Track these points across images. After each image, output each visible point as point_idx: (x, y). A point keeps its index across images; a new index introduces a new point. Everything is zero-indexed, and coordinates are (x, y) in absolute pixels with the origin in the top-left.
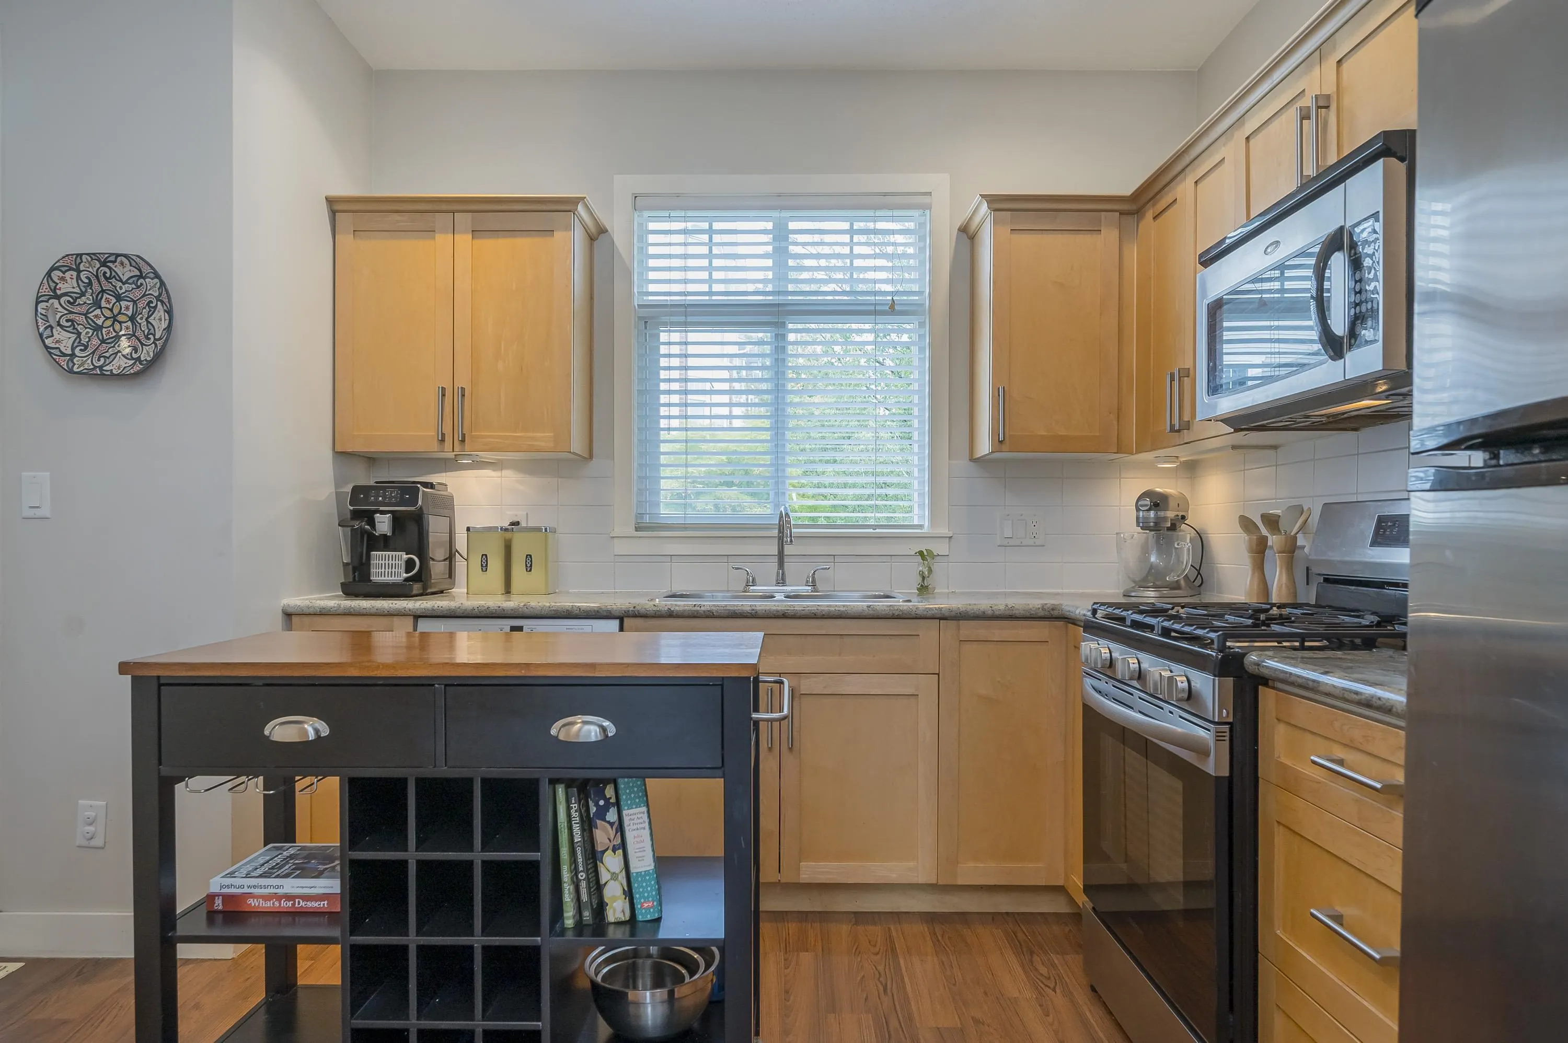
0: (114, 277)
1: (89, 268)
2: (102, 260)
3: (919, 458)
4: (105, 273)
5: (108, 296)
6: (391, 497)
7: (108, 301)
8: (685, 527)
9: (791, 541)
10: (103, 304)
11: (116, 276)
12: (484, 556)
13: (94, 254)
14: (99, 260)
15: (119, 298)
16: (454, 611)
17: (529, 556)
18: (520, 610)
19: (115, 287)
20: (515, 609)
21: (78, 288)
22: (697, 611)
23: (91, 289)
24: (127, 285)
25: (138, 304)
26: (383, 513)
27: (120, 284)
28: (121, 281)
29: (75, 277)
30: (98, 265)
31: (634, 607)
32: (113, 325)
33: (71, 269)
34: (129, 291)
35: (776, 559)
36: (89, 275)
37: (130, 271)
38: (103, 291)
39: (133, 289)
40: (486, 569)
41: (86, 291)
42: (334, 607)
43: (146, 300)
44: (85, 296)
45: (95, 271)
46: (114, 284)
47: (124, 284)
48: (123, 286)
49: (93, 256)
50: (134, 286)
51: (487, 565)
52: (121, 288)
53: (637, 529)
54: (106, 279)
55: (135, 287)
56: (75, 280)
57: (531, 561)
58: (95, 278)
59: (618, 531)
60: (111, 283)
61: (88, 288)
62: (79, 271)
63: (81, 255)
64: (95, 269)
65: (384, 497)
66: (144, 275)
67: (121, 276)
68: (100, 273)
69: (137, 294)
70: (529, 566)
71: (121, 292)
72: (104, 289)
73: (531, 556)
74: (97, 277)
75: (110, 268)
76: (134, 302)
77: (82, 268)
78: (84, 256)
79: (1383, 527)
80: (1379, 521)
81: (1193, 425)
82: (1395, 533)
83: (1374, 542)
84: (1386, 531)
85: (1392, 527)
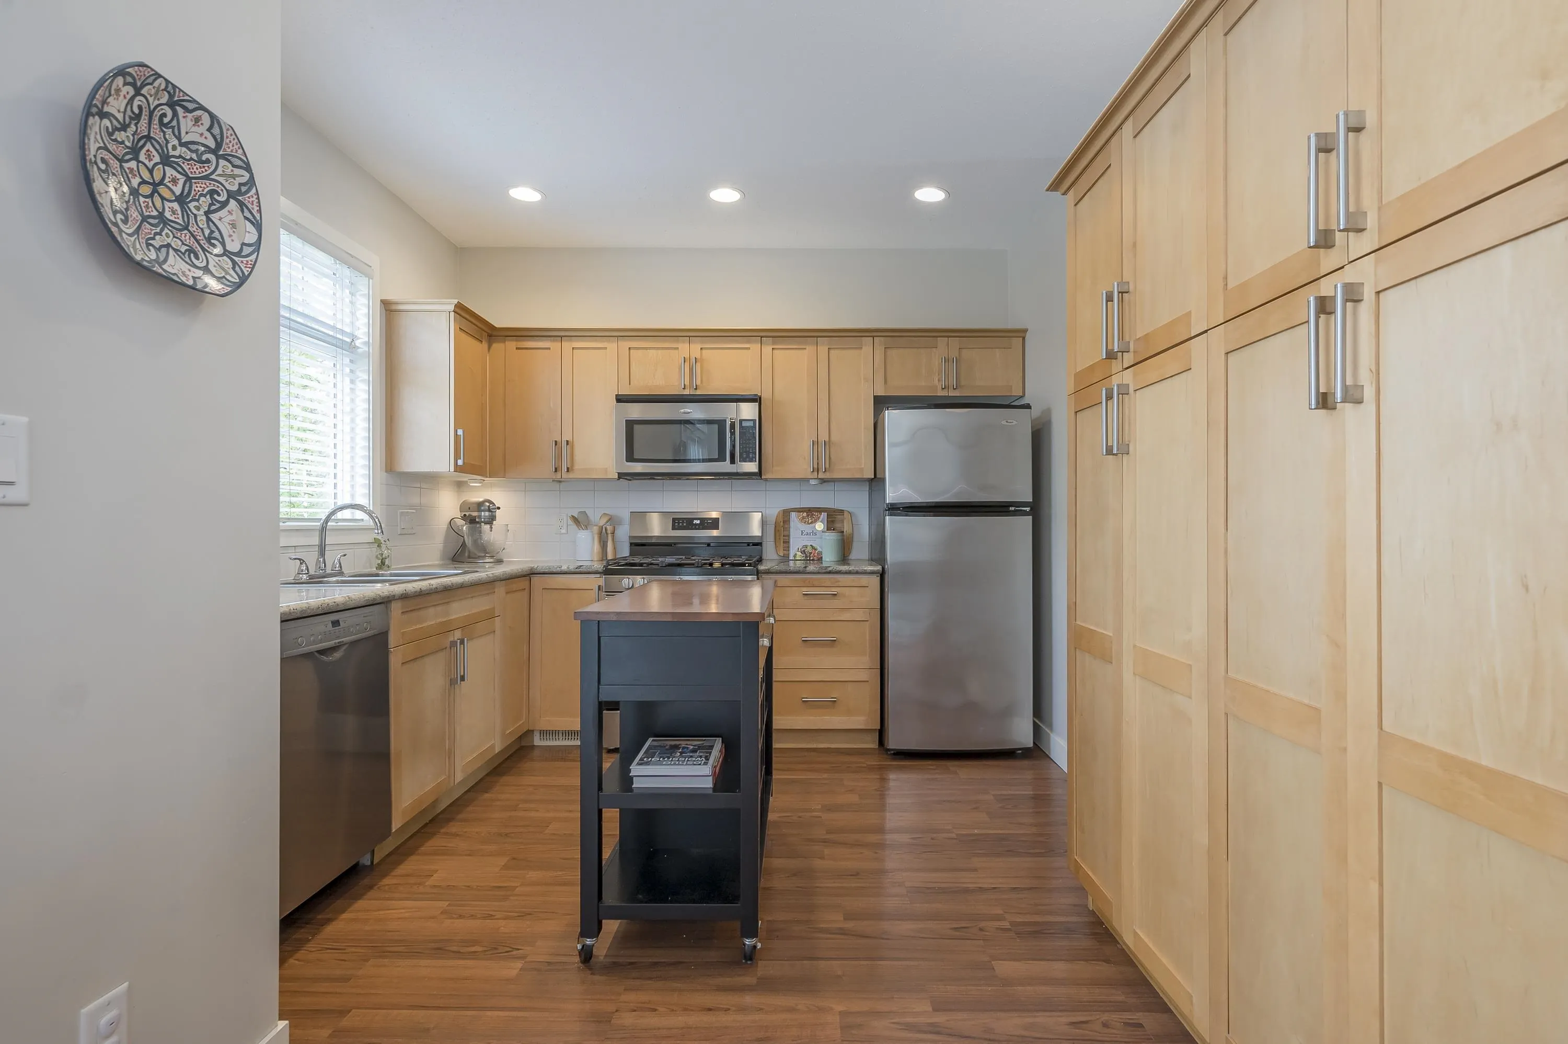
0: (173, 128)
1: (151, 96)
2: (176, 99)
4: (164, 115)
5: (152, 149)
7: (149, 155)
10: (142, 157)
11: (176, 128)
13: (174, 87)
14: (171, 96)
15: (166, 160)
16: (305, 611)
18: (348, 603)
19: (167, 142)
20: (342, 603)
21: (122, 115)
23: (136, 125)
24: (184, 149)
25: (194, 186)
27: (176, 142)
28: (179, 138)
29: (128, 97)
30: (165, 99)
31: (405, 590)
32: (151, 196)
33: (133, 85)
34: (184, 159)
35: (319, 549)
36: (145, 105)
37: (202, 135)
38: (148, 138)
39: (191, 159)
41: (129, 126)
43: (208, 186)
44: (125, 131)
45: (155, 104)
46: (167, 136)
47: (181, 144)
48: (179, 148)
49: (170, 86)
50: (194, 156)
52: (174, 148)
54: (161, 123)
55: (196, 158)
56: (127, 100)
58: (148, 113)
60: (164, 133)
61: (134, 122)
62: (138, 92)
63: (160, 76)
64: (157, 102)
66: (221, 153)
67: (183, 134)
68: (159, 111)
69: (196, 170)
71: (172, 153)
72: (152, 135)
74: (151, 114)
75: (175, 114)
76: (189, 179)
77: (144, 91)
78: (160, 80)
79: (677, 523)
80: (674, 520)
81: (572, 470)
82: (685, 524)
83: (674, 528)
84: (679, 524)
85: (683, 522)
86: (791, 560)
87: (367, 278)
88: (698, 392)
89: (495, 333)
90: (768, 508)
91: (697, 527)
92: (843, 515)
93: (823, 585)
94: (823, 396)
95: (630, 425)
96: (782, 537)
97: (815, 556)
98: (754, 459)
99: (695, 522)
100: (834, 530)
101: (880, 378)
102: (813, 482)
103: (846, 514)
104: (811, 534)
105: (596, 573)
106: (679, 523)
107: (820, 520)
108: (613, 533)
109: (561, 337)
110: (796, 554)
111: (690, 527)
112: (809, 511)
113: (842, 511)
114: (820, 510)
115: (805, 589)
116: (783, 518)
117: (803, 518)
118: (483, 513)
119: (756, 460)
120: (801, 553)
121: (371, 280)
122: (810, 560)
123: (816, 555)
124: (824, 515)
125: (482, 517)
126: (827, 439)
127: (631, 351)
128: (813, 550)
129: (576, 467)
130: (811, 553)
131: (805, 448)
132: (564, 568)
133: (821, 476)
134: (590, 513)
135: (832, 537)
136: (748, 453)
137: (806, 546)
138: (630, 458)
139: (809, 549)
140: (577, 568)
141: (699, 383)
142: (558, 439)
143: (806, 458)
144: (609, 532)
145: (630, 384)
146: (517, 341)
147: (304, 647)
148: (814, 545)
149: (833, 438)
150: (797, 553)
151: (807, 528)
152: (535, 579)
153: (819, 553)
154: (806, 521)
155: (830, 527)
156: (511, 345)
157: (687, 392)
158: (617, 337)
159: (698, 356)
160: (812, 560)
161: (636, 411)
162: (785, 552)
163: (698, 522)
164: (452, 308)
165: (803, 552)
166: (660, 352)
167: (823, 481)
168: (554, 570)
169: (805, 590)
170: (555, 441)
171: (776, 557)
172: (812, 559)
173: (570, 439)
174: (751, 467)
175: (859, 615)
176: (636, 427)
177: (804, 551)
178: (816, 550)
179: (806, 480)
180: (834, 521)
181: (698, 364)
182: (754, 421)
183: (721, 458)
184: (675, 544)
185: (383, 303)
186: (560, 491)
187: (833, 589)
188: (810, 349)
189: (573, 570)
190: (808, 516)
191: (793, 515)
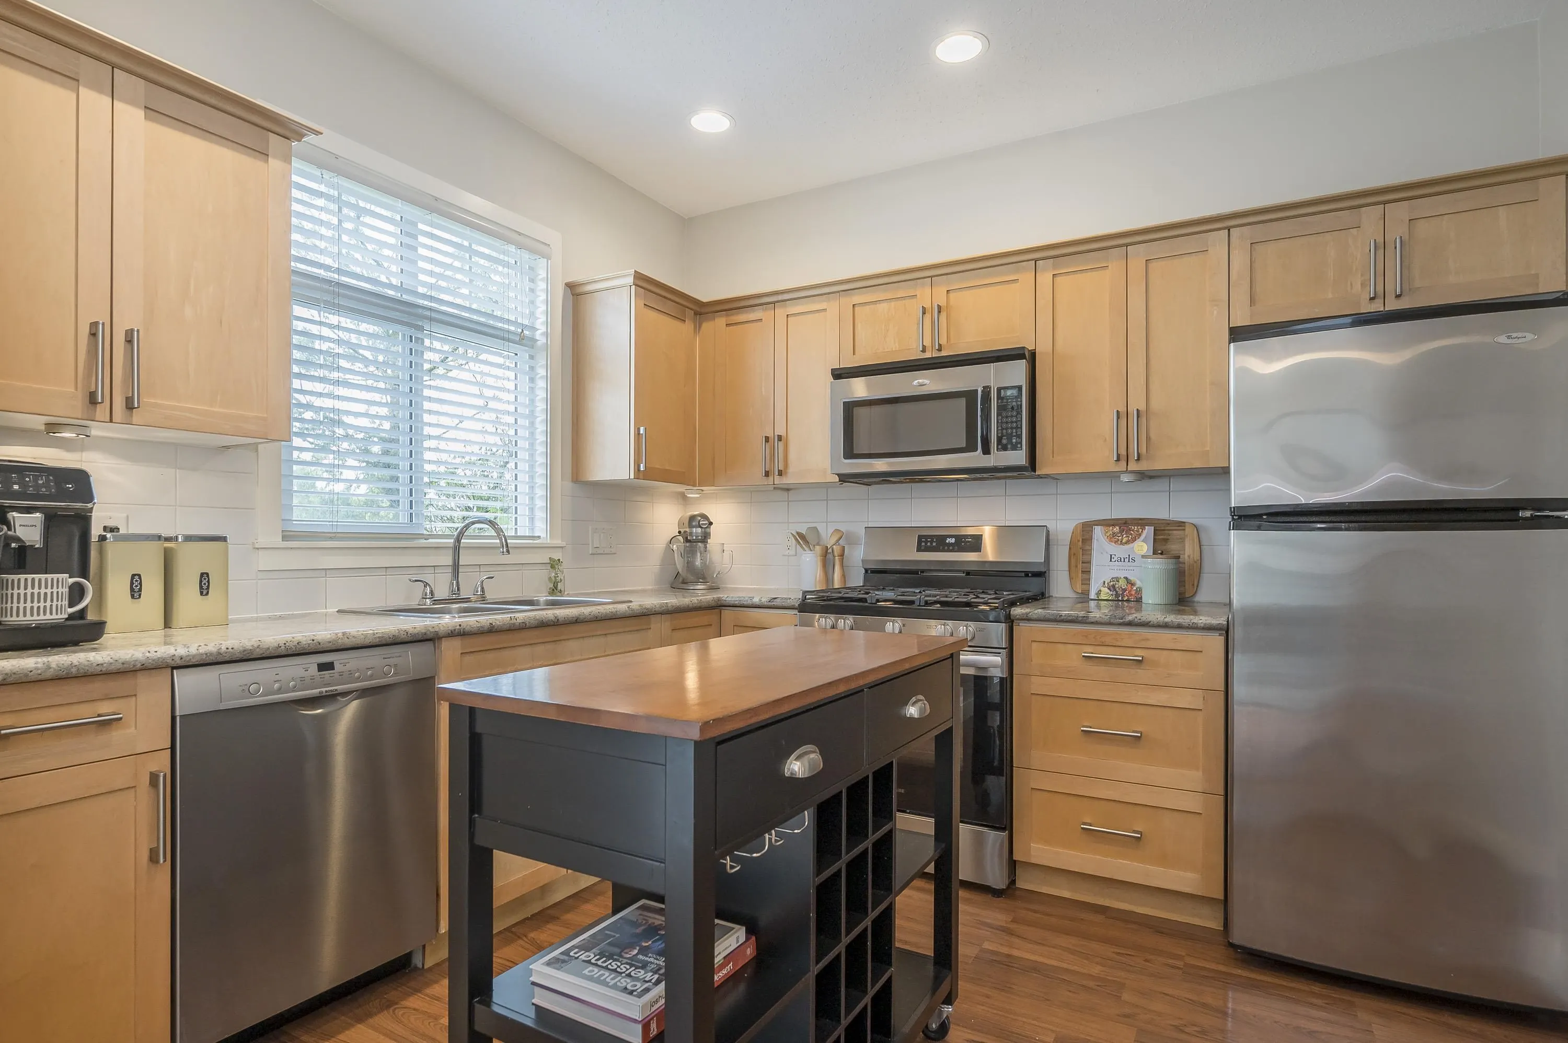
3: (529, 476)
6: (37, 487)
8: (333, 536)
9: (508, 551)
12: (137, 577)
16: (251, 651)
17: (204, 576)
18: (340, 641)
20: (334, 640)
22: (514, 624)
26: (29, 510)
31: (460, 625)
35: (450, 570)
40: (140, 595)
42: (37, 669)
51: (140, 590)
53: (285, 538)
57: (208, 582)
59: (262, 541)
65: (23, 485)
70: (205, 587)
73: (207, 574)
79: (923, 541)
80: (920, 537)
81: (786, 473)
82: (934, 544)
83: (919, 549)
84: (926, 544)
85: (932, 542)
86: (1092, 600)
87: (546, 260)
88: (943, 353)
89: (703, 310)
90: (1059, 520)
91: (951, 548)
92: (1184, 530)
93: (1119, 644)
94: (1137, 338)
95: (850, 408)
96: (1080, 565)
97: (1131, 595)
98: (1019, 446)
99: (949, 540)
100: (1162, 554)
101: (1241, 296)
102: (1125, 478)
103: (1189, 530)
104: (1127, 560)
105: (792, 608)
106: (926, 542)
107: (1142, 537)
108: (842, 555)
109: (774, 303)
110: (1100, 591)
111: (941, 548)
112: (1125, 523)
113: (1181, 524)
114: (1143, 522)
115: (1090, 649)
116: (1083, 535)
117: (1114, 535)
118: (694, 529)
119: (1021, 447)
120: (1108, 589)
121: (549, 261)
122: (1122, 600)
123: (1133, 593)
124: (1149, 531)
125: (694, 534)
126: (1142, 407)
127: (856, 309)
128: (1129, 585)
129: (791, 470)
130: (1124, 590)
131: (1106, 424)
132: (756, 600)
133: (1133, 466)
134: (821, 528)
135: (1158, 565)
136: (1010, 437)
137: (1117, 579)
138: (850, 453)
139: (1122, 584)
140: (769, 602)
141: (943, 341)
142: (770, 435)
143: (1107, 439)
144: (836, 554)
145: (854, 354)
146: (727, 315)
147: (260, 696)
148: (1130, 577)
149: (1155, 404)
150: (1103, 589)
151: (1120, 551)
152: (726, 613)
153: (1139, 591)
154: (1118, 539)
155: (1159, 549)
156: (721, 321)
157: (928, 355)
158: (838, 292)
159: (943, 303)
160: (1126, 600)
161: (860, 388)
162: (1084, 587)
163: (953, 540)
164: (630, 280)
165: (1112, 588)
166: (893, 304)
167: (1144, 476)
168: (745, 603)
169: (1088, 651)
170: (765, 437)
171: (1073, 595)
172: (1126, 598)
173: (783, 433)
174: (1018, 457)
175: (1184, 699)
176: (859, 412)
177: (1114, 586)
178: (1133, 584)
179: (1112, 476)
180: (1168, 539)
181: (943, 316)
182: (1020, 388)
183: (970, 447)
184: (922, 571)
185: (569, 287)
186: (788, 501)
187: (1138, 652)
188: (1115, 266)
189: (766, 603)
190: (1121, 531)
191: (1098, 531)
